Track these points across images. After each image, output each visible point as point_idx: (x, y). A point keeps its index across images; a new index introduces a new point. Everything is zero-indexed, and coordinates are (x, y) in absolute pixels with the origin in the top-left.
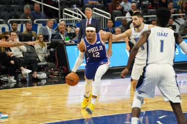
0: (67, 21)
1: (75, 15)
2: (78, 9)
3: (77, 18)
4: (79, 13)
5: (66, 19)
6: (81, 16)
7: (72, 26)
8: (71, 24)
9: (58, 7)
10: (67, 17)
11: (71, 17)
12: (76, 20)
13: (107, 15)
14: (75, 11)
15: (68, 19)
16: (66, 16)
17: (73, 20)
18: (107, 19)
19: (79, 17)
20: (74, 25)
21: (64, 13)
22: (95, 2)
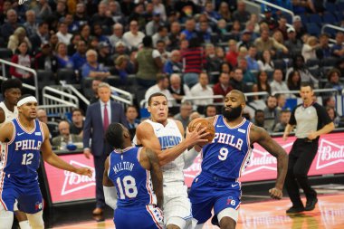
0: (50, 109)
1: (67, 99)
2: (72, 87)
3: (69, 104)
4: (74, 94)
5: (48, 106)
6: (77, 100)
7: (60, 118)
8: (58, 115)
9: (33, 85)
10: (50, 102)
11: (58, 103)
12: (67, 108)
13: (126, 98)
14: (66, 91)
15: (52, 106)
16: (50, 100)
17: (62, 108)
18: (125, 104)
19: (74, 101)
20: (63, 117)
21: (45, 95)
22: (103, 73)
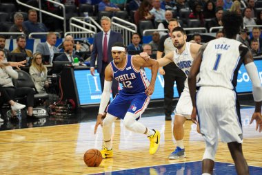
0: (75, 35)
1: (87, 27)
2: (91, 18)
3: (90, 31)
4: (93, 23)
5: (74, 32)
6: (95, 29)
7: (83, 42)
8: (82, 39)
10: (75, 29)
11: (81, 30)
12: (88, 34)
13: (132, 27)
14: (86, 21)
15: (77, 32)
16: (75, 27)
17: (84, 34)
18: (131, 32)
19: (93, 29)
20: (85, 41)
21: (71, 24)
22: (114, 8)
